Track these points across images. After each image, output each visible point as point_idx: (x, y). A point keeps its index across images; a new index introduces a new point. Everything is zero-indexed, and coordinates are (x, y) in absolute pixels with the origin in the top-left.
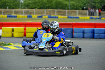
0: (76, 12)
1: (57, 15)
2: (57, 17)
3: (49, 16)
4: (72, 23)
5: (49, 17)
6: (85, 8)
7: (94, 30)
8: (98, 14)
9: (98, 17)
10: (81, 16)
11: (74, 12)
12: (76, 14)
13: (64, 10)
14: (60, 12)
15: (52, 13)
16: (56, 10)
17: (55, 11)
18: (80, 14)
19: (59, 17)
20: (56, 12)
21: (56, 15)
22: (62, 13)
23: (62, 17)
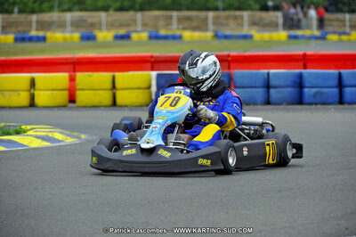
0: (242, 18)
1: (178, 28)
2: (180, 38)
3: (154, 34)
4: (229, 56)
5: (151, 37)
6: (270, 4)
7: (301, 76)
8: (315, 23)
9: (317, 33)
10: (258, 31)
11: (235, 18)
12: (242, 26)
13: (202, 14)
14: (189, 19)
15: (161, 23)
16: (175, 14)
17: (170, 18)
18: (254, 23)
19: (187, 35)
20: (175, 21)
21: (174, 29)
22: (194, 24)
23: (197, 35)
